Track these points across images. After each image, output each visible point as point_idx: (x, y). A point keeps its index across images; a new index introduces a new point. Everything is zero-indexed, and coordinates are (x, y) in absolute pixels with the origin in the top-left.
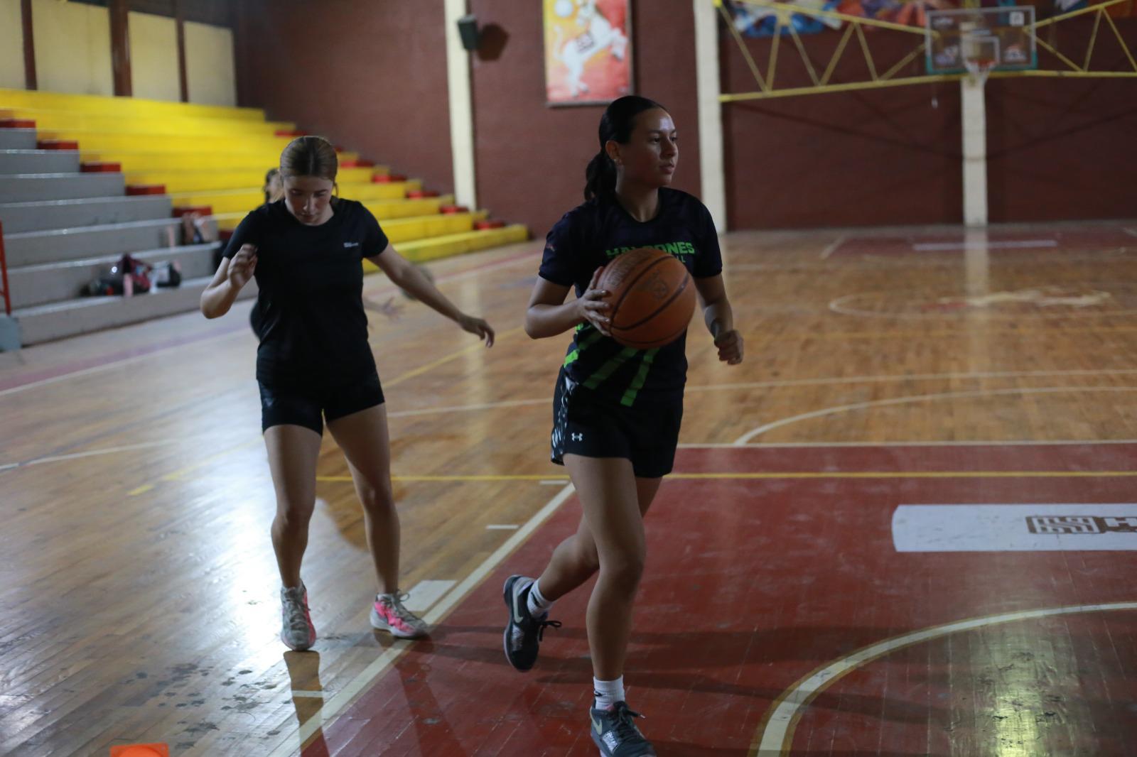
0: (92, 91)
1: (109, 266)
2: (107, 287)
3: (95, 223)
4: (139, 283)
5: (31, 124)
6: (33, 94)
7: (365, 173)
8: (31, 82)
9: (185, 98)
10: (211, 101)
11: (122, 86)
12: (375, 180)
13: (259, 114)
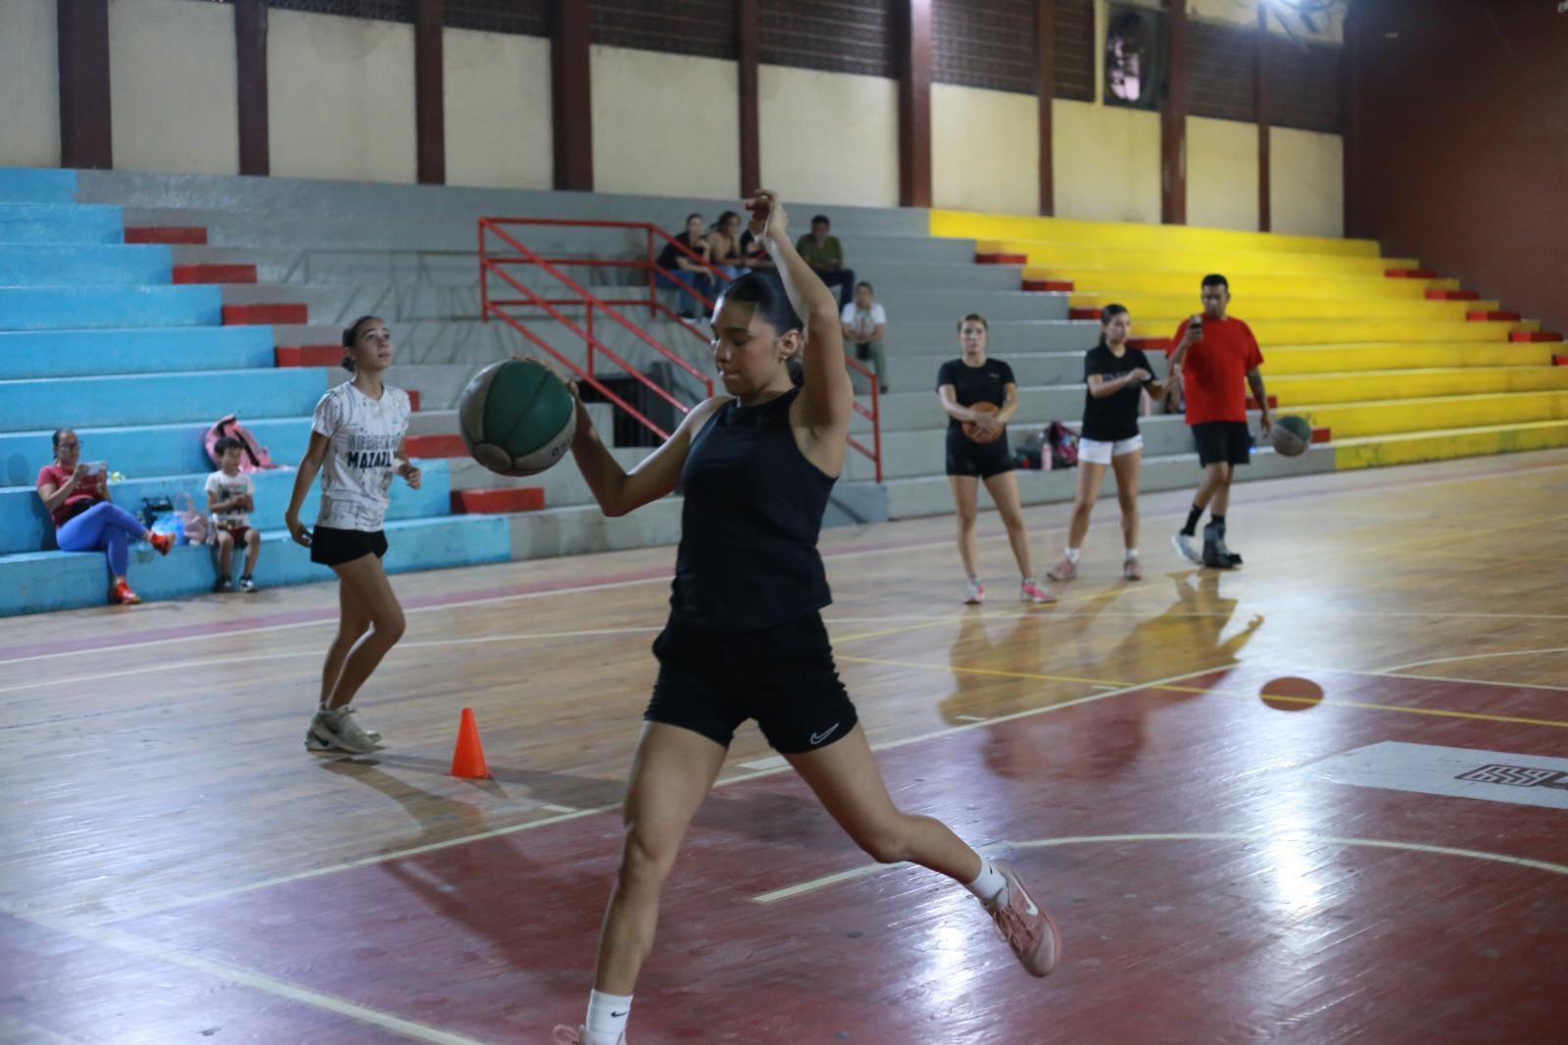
0: (1130, 218)
1: (1037, 431)
2: (1023, 458)
3: (1058, 381)
4: (1064, 455)
5: (1021, 259)
6: (1046, 221)
7: (1501, 328)
8: (1047, 206)
9: (1265, 225)
10: (1305, 229)
11: (1173, 210)
12: (1512, 338)
13: (1374, 246)
